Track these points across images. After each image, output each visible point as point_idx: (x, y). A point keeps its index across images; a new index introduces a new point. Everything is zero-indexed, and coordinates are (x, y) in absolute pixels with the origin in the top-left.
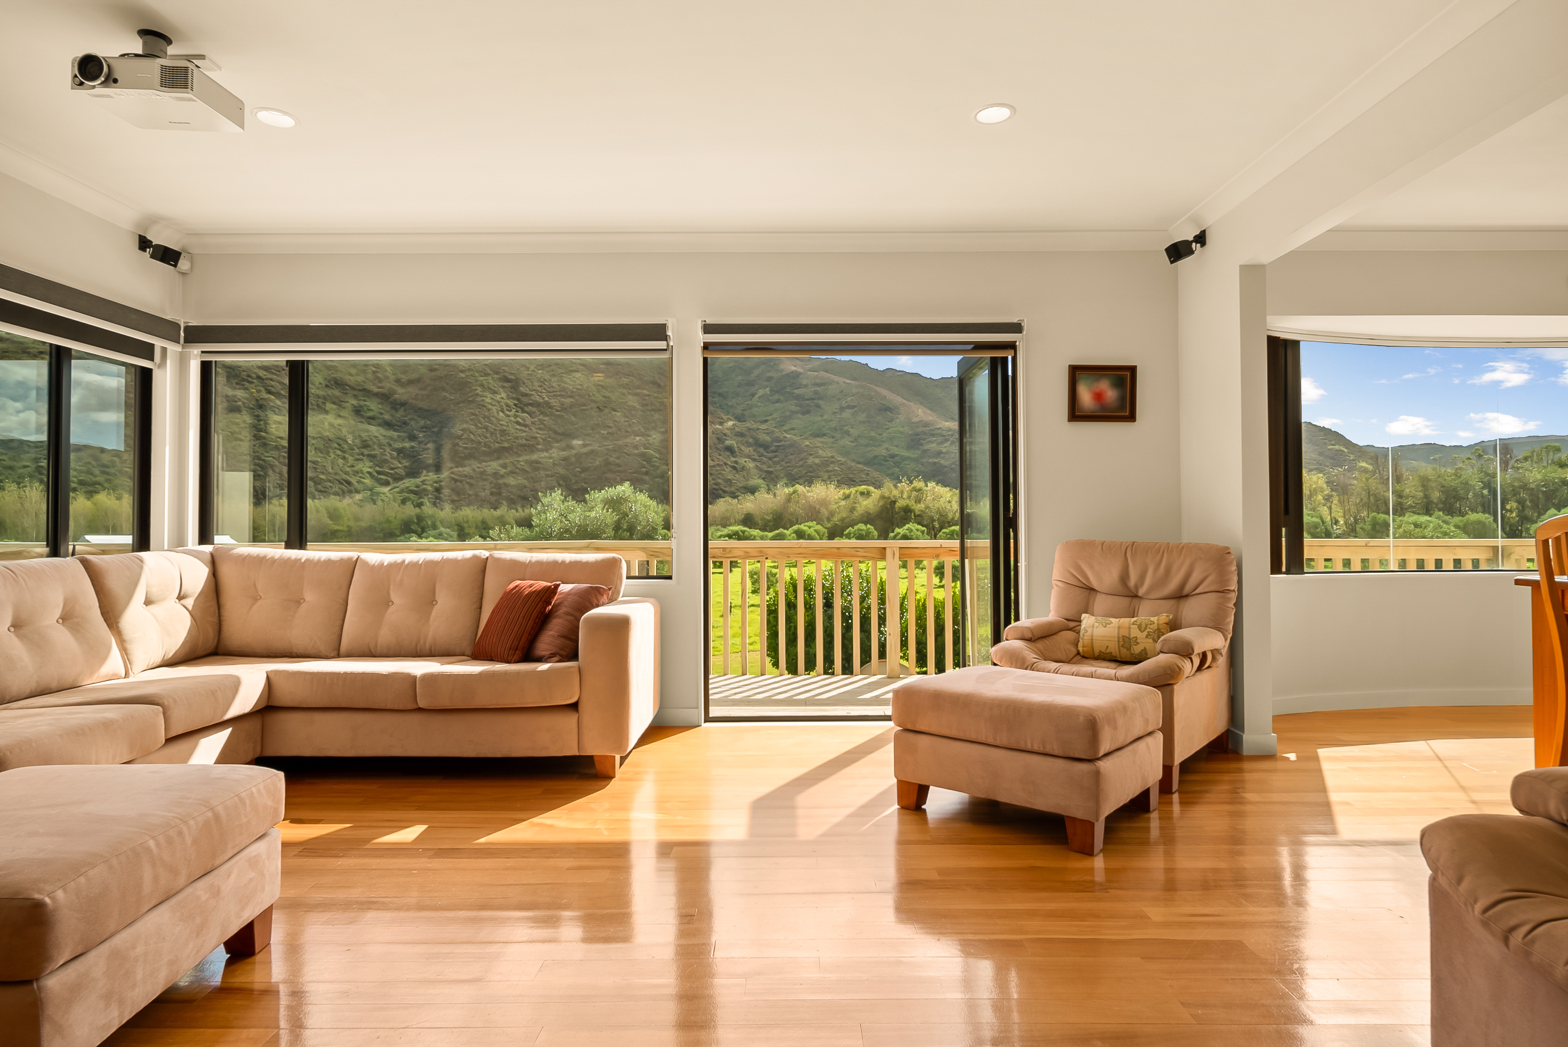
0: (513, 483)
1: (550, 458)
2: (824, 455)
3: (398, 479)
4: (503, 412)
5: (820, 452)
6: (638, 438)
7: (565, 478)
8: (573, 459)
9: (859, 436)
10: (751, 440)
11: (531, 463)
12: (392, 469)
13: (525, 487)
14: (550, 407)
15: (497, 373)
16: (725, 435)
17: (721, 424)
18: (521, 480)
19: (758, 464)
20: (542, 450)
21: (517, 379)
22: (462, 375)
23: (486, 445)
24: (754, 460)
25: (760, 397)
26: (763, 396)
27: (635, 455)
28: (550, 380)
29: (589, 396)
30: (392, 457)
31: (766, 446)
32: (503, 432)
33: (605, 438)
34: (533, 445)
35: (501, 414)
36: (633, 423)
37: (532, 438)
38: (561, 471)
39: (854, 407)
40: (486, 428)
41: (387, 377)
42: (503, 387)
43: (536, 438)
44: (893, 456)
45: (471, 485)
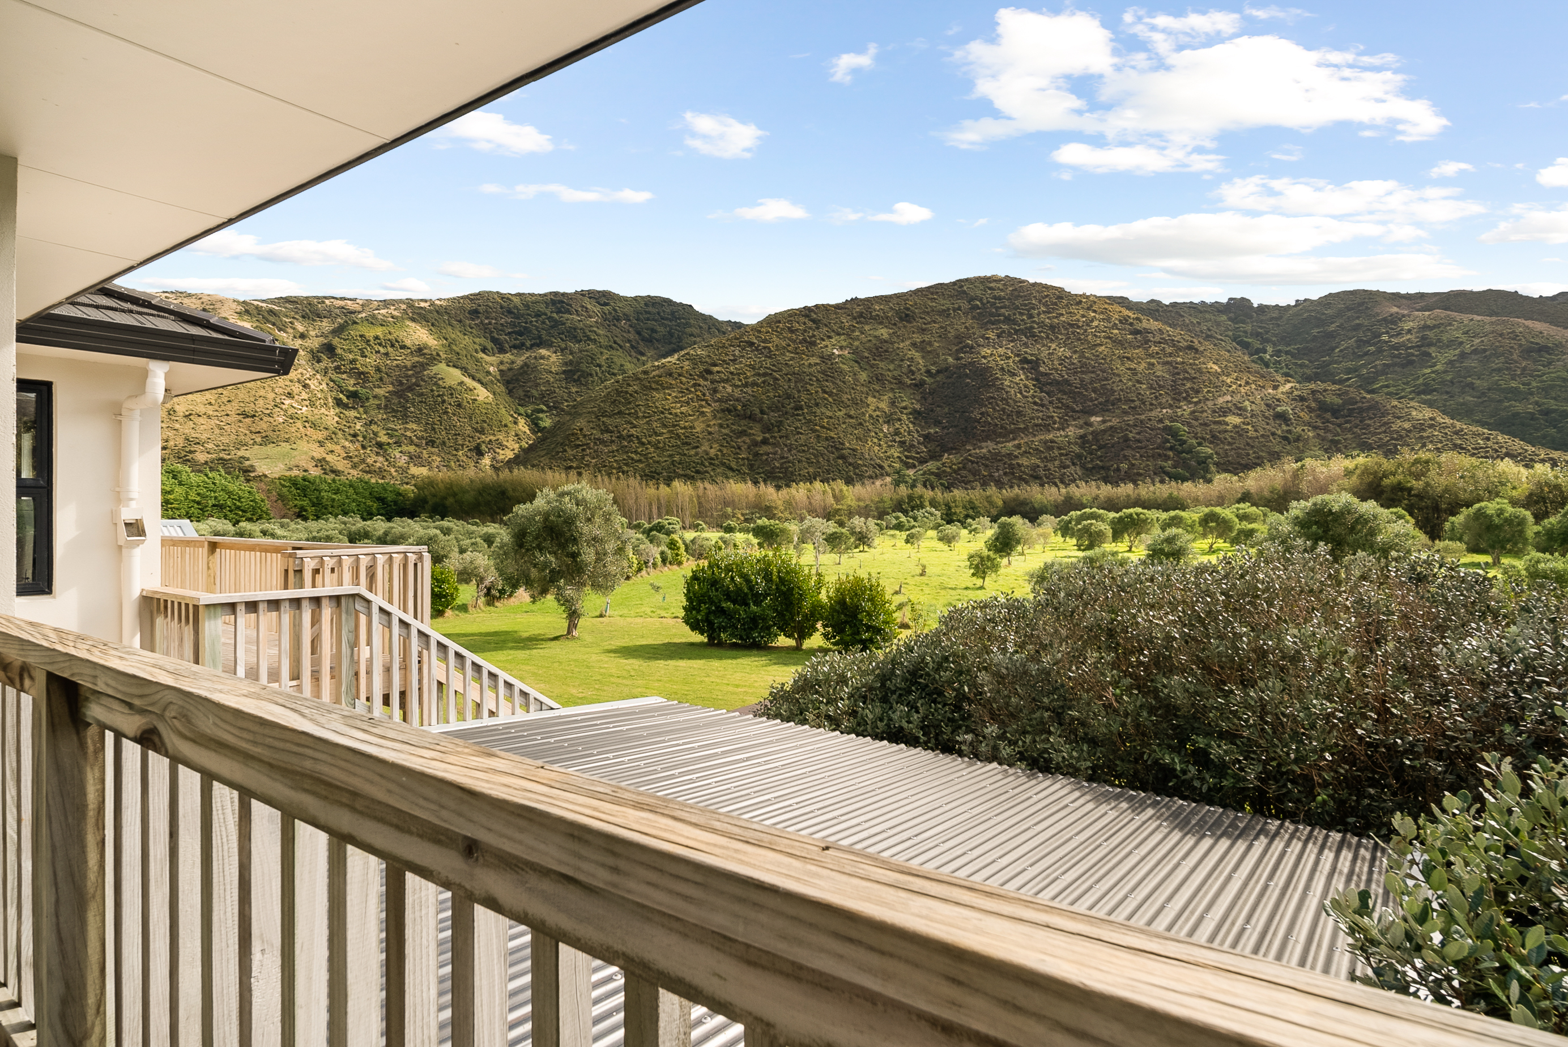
0: (1025, 463)
1: (1066, 436)
2: (1420, 416)
3: (923, 461)
4: (1021, 393)
5: (1414, 413)
6: (1164, 411)
7: (1079, 456)
8: (1090, 437)
9: (1489, 389)
10: (1313, 405)
11: (1046, 442)
12: (918, 453)
13: (1038, 466)
14: (1070, 385)
15: (1018, 355)
16: (1278, 400)
17: (1275, 388)
18: (1035, 460)
19: (1322, 432)
20: (1058, 429)
21: (1038, 359)
22: (985, 361)
23: (1002, 427)
24: (1315, 428)
25: (1341, 351)
26: (1346, 348)
27: (1159, 429)
28: (1071, 357)
29: (1112, 370)
30: (919, 443)
31: (1335, 412)
32: (1019, 413)
33: (1125, 412)
34: (1049, 425)
35: (1019, 395)
36: (1161, 395)
37: (1049, 417)
38: (1077, 449)
39: (1485, 351)
40: (1003, 410)
41: (919, 370)
42: (1023, 369)
43: (1052, 417)
44: (1547, 413)
45: (986, 466)
